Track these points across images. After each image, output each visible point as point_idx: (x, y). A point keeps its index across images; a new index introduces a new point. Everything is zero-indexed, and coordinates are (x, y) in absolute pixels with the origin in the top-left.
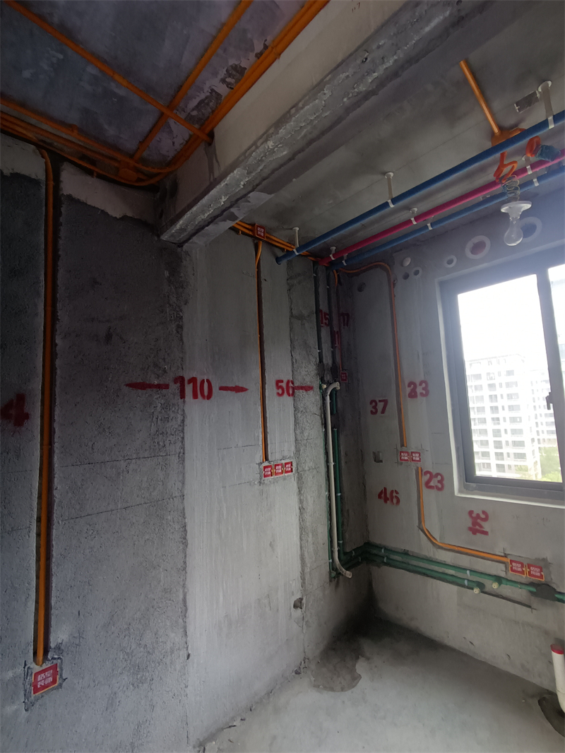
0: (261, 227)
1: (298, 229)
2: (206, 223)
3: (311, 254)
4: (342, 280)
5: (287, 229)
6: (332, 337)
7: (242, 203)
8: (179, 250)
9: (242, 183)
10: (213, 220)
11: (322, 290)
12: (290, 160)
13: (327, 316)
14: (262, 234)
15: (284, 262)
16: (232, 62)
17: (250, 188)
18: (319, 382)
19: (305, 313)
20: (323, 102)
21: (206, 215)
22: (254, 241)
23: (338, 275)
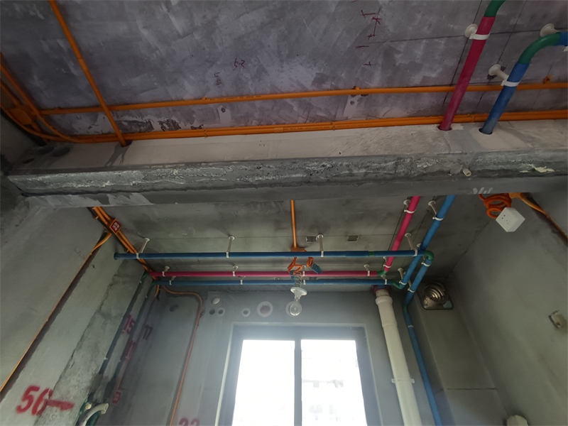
0: (118, 223)
1: (148, 240)
2: (74, 192)
3: (147, 264)
4: (160, 296)
5: (140, 236)
6: (126, 348)
7: (121, 196)
8: (21, 197)
9: (134, 182)
10: (82, 193)
11: (140, 298)
12: (182, 189)
13: (133, 324)
14: (116, 229)
15: (121, 260)
16: (174, 118)
17: (137, 189)
18: (85, 399)
19: (114, 312)
20: (225, 172)
21: (80, 186)
22: (105, 230)
23: (159, 291)
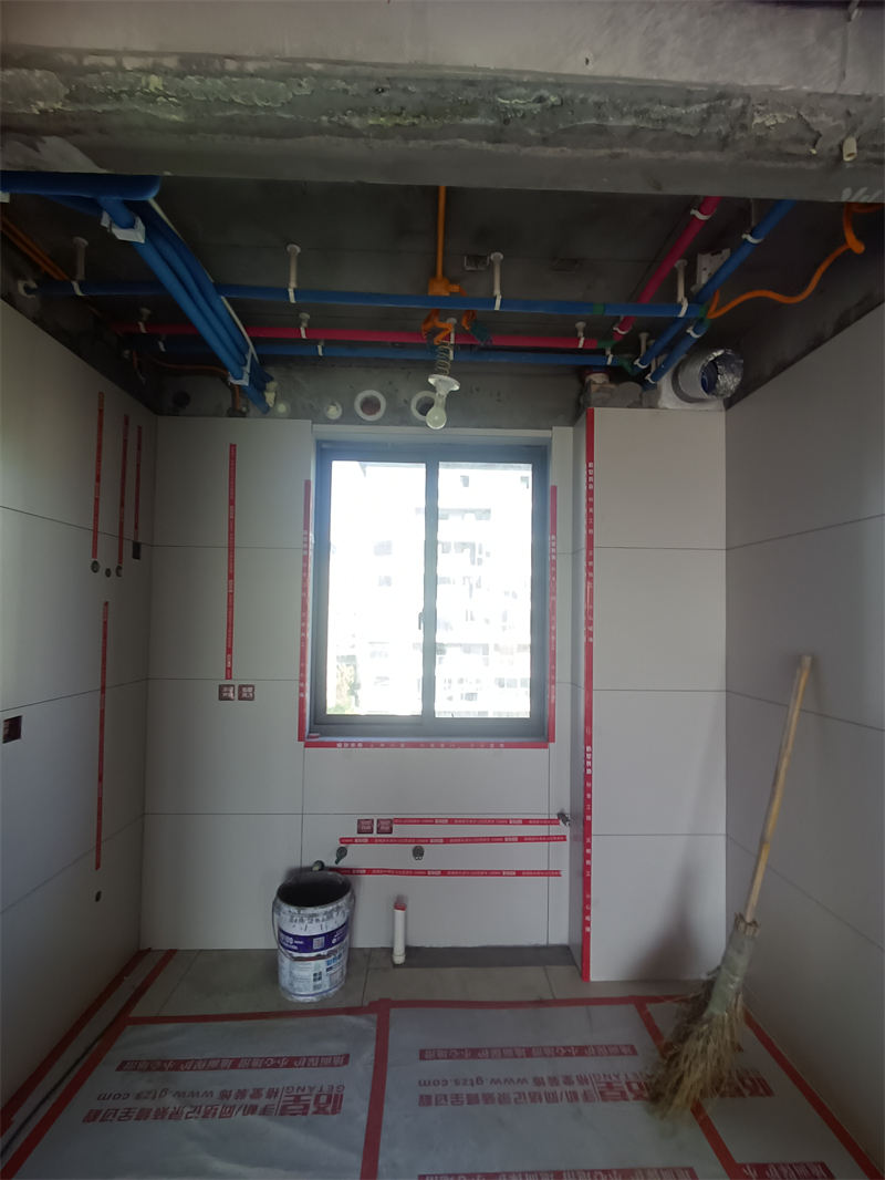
17: (56, 127)
20: (291, 96)
